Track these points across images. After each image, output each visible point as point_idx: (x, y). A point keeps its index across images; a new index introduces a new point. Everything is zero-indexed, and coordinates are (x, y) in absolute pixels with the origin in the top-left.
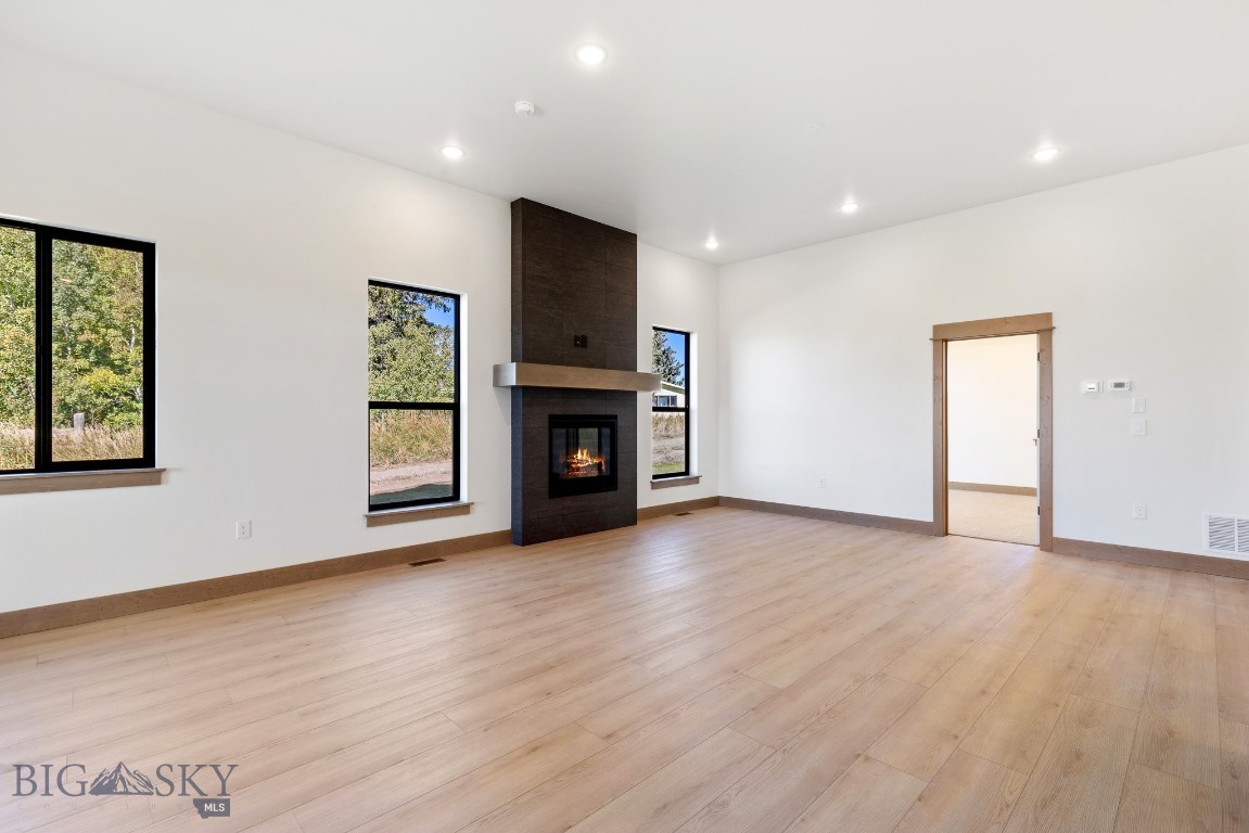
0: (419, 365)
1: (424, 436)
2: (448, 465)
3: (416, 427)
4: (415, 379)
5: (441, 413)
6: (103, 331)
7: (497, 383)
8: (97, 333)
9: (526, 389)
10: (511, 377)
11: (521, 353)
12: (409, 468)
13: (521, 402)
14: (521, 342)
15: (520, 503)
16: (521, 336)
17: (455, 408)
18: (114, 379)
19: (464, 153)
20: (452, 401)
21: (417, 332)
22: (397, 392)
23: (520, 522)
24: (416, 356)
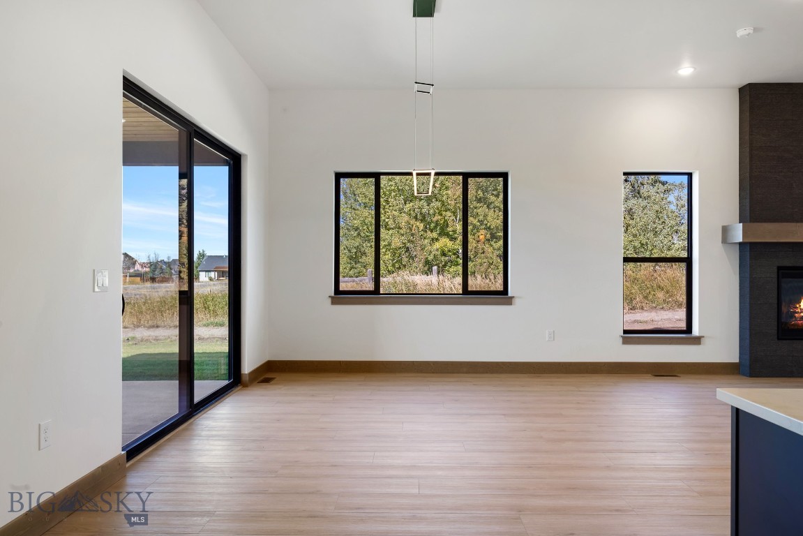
0: (654, 223)
1: (659, 287)
2: (682, 314)
3: (652, 278)
4: (651, 235)
5: (675, 265)
6: (444, 213)
7: (725, 240)
8: (441, 215)
9: (752, 244)
10: (738, 235)
11: (748, 214)
12: (646, 314)
13: (748, 257)
14: (748, 204)
15: (748, 341)
16: (748, 200)
17: (688, 261)
18: (450, 244)
19: (695, 69)
20: (686, 256)
21: (652, 191)
22: (634, 247)
23: (747, 357)
24: (652, 214)
